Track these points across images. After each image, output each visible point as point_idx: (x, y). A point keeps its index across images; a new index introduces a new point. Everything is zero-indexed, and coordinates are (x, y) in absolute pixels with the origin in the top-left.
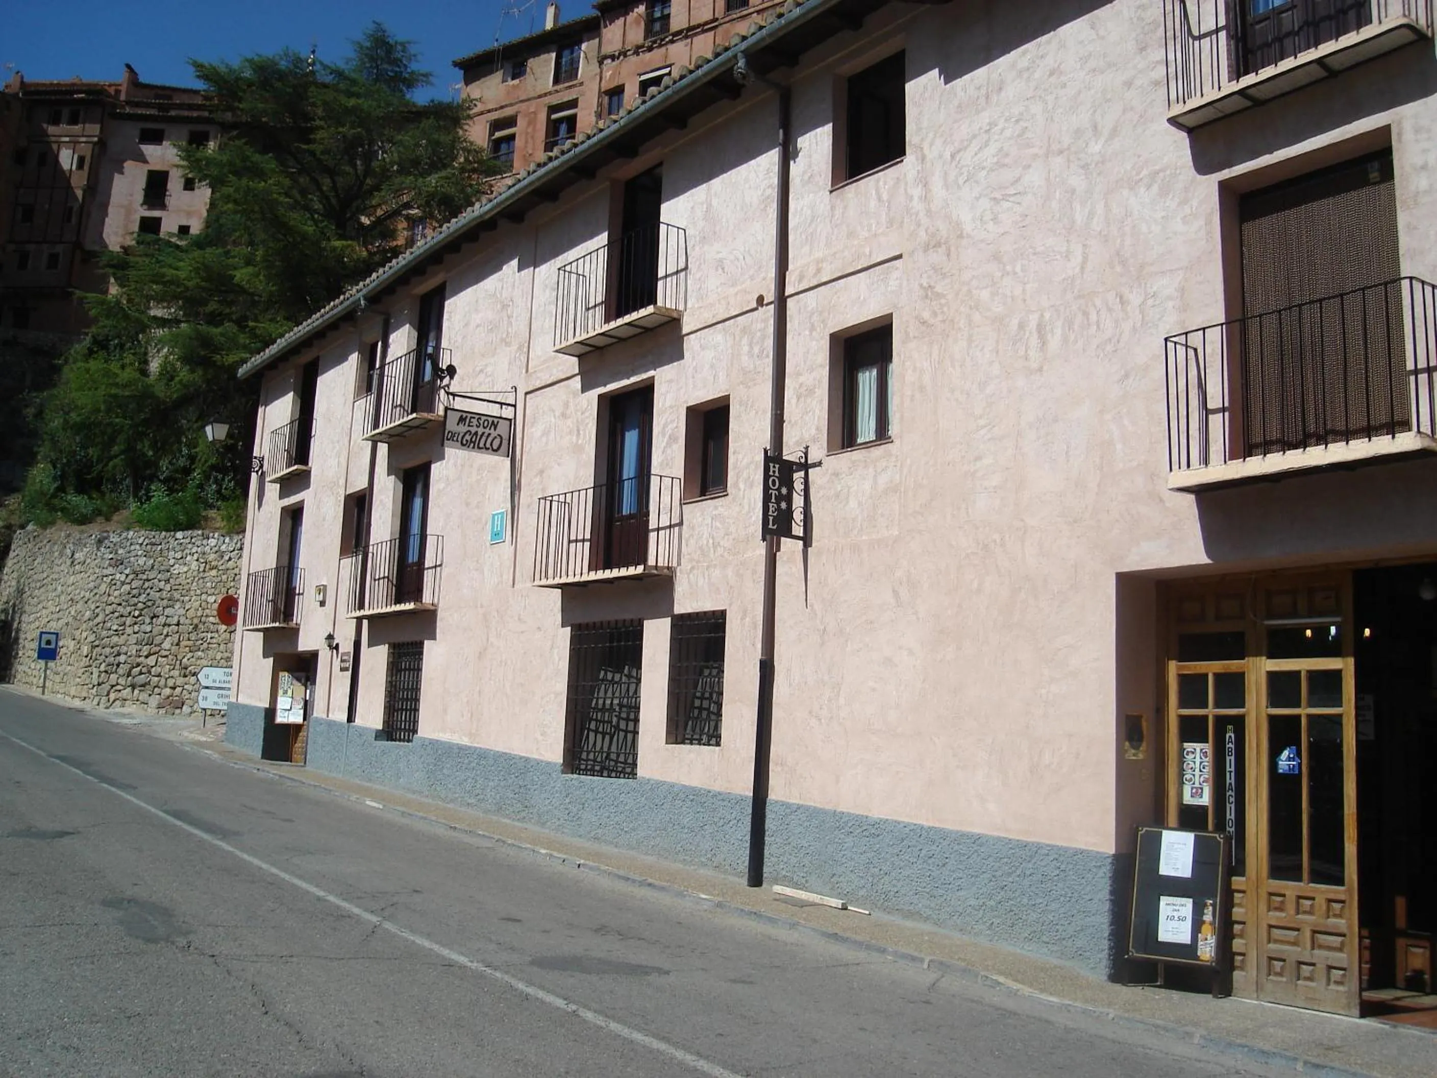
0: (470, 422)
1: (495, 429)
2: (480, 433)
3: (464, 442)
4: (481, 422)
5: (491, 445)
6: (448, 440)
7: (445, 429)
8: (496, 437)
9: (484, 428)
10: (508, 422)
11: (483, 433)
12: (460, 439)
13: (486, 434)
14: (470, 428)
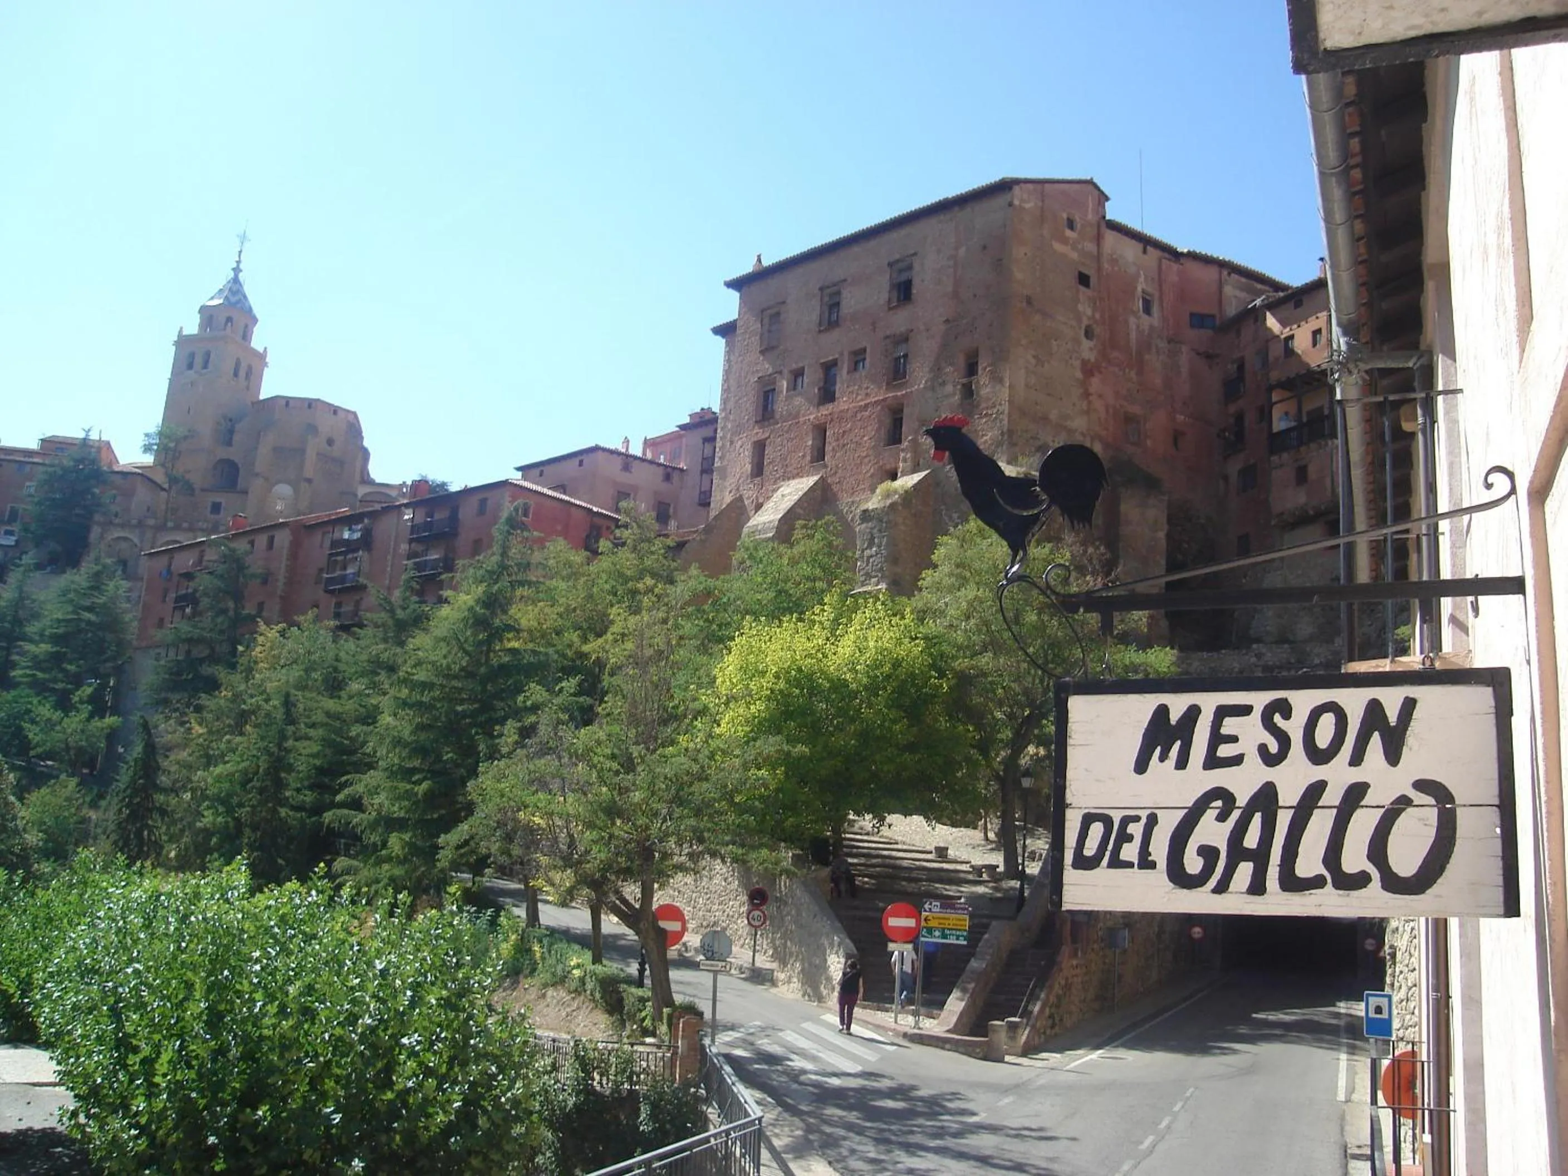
0: (1217, 739)
1: (1393, 756)
2: (1289, 795)
3: (1193, 864)
4: (1294, 727)
5: (1378, 850)
6: (1083, 863)
7: (1061, 805)
8: (1403, 802)
9: (1318, 756)
10: (1483, 696)
11: (1315, 791)
12: (1160, 850)
13: (1332, 797)
14: (1219, 778)
